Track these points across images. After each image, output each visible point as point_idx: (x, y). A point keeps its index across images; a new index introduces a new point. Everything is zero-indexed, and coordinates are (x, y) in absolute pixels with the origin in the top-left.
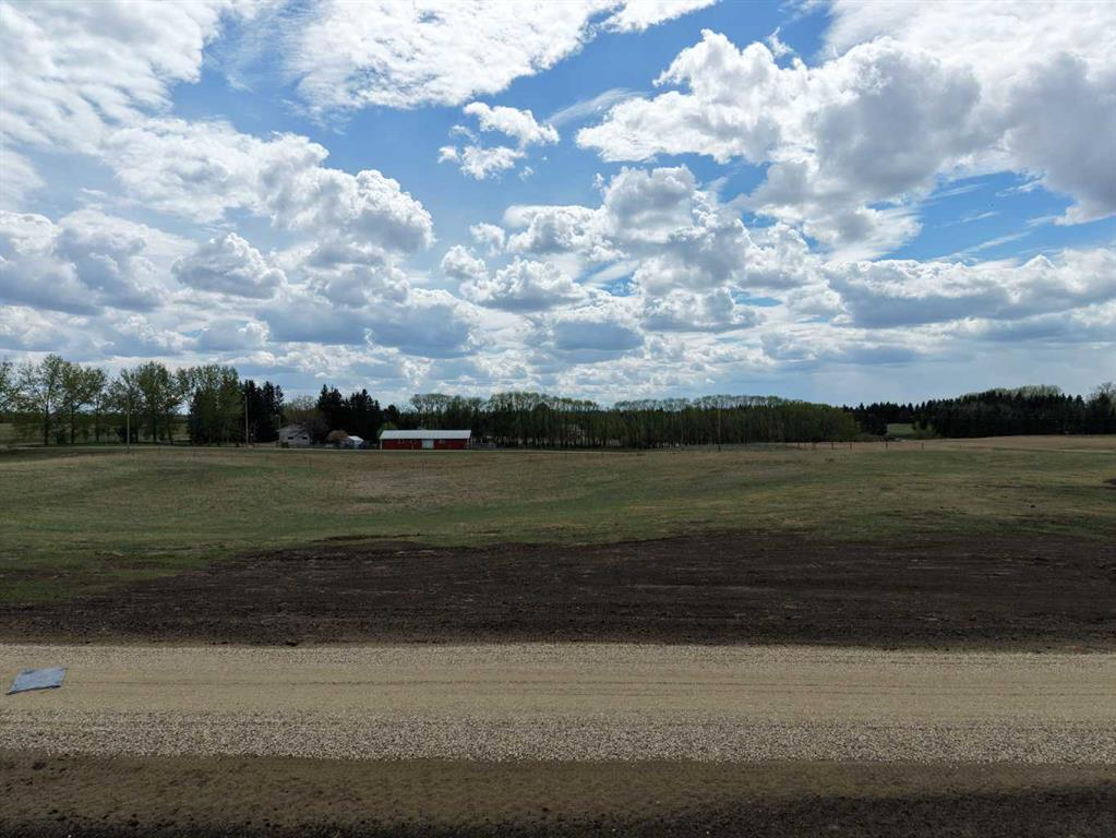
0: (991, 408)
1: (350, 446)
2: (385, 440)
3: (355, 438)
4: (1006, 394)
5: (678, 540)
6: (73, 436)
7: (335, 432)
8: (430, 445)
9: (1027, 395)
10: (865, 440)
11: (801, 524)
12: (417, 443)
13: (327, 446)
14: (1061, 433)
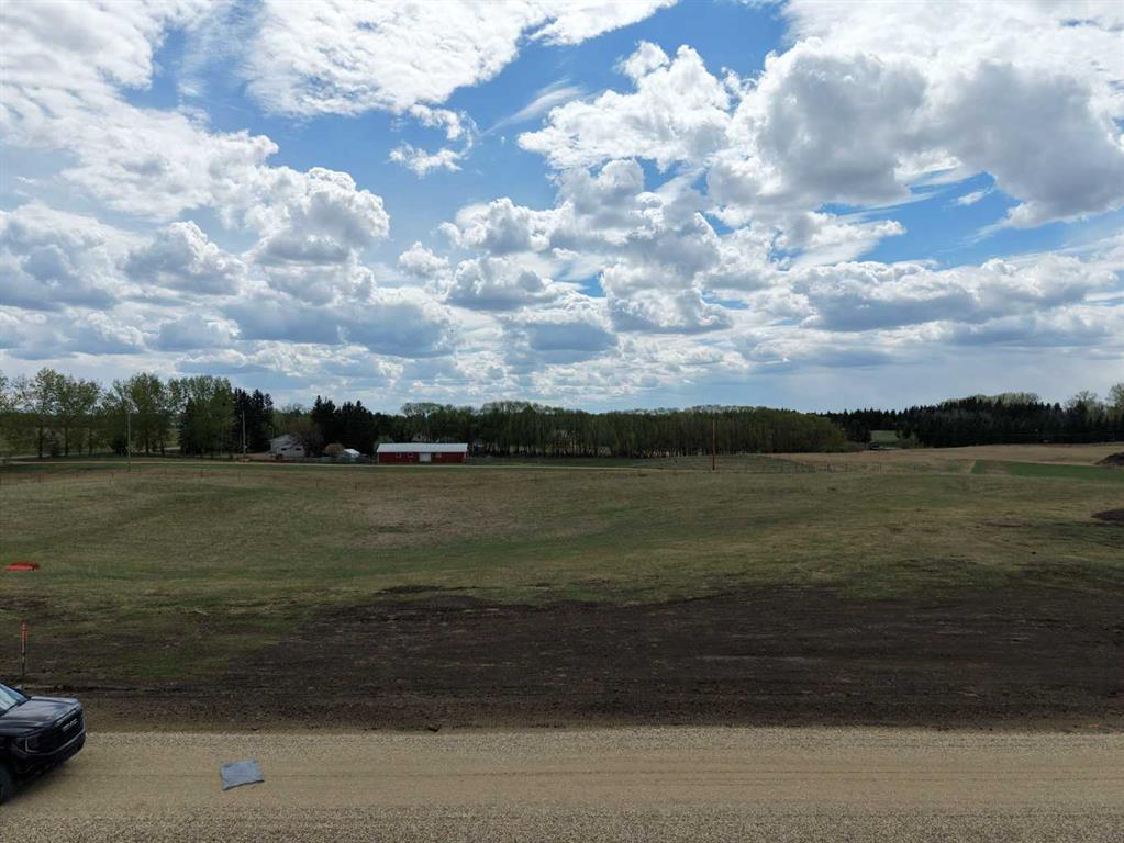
0: (972, 415)
1: (347, 460)
2: (382, 454)
3: (352, 452)
4: (985, 400)
5: (721, 598)
6: (67, 449)
7: (331, 445)
8: (426, 458)
9: (1006, 402)
10: (852, 450)
11: (829, 577)
12: (414, 458)
13: (324, 458)
14: (1041, 442)
